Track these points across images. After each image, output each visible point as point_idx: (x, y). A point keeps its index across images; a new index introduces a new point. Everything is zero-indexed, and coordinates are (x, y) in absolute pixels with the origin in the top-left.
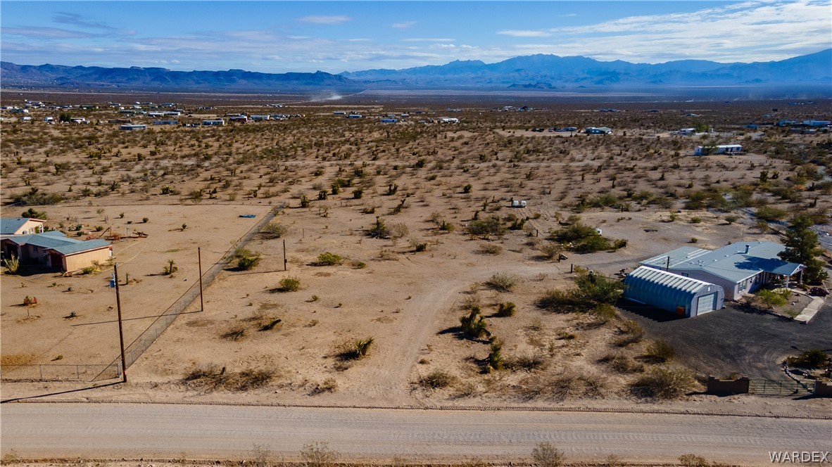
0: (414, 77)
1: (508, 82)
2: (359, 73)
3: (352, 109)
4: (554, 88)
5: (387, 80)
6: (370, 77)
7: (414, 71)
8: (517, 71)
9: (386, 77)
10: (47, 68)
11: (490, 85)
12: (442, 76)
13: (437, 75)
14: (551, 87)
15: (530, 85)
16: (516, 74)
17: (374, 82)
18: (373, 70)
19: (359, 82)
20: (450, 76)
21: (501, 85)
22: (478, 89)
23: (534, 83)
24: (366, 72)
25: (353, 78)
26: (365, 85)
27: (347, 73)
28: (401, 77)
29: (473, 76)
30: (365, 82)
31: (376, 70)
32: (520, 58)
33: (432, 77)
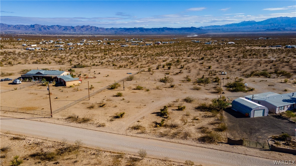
0: (226, 28)
1: (265, 28)
2: (206, 27)
3: (198, 39)
4: (286, 30)
5: (217, 29)
6: (210, 28)
7: (227, 25)
8: (269, 24)
9: (216, 28)
10: (112, 29)
11: (257, 30)
12: (238, 27)
13: (236, 27)
14: (284, 29)
15: (275, 29)
16: (269, 25)
17: (211, 30)
18: (211, 26)
19: (206, 30)
20: (241, 27)
21: (262, 30)
23: (277, 28)
24: (209, 27)
25: (204, 29)
26: (208, 31)
27: (202, 27)
28: (222, 28)
29: (250, 26)
30: (208, 30)
31: (213, 26)
32: (272, 19)
33: (234, 27)
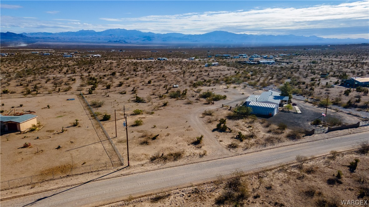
0: (63, 37)
1: (107, 40)
4: (127, 42)
5: (49, 38)
6: (38, 36)
7: (62, 34)
8: (110, 35)
9: (48, 36)
11: (99, 41)
12: (77, 37)
13: (74, 36)
14: (126, 42)
15: (117, 41)
16: (110, 36)
17: (41, 38)
18: (40, 33)
19: (33, 38)
20: (80, 37)
21: (104, 41)
22: (94, 43)
23: (118, 40)
24: (36, 34)
25: (29, 36)
26: (37, 39)
27: (25, 34)
28: (56, 36)
29: (91, 37)
30: (37, 38)
31: (41, 33)
32: (111, 30)
33: (72, 37)
